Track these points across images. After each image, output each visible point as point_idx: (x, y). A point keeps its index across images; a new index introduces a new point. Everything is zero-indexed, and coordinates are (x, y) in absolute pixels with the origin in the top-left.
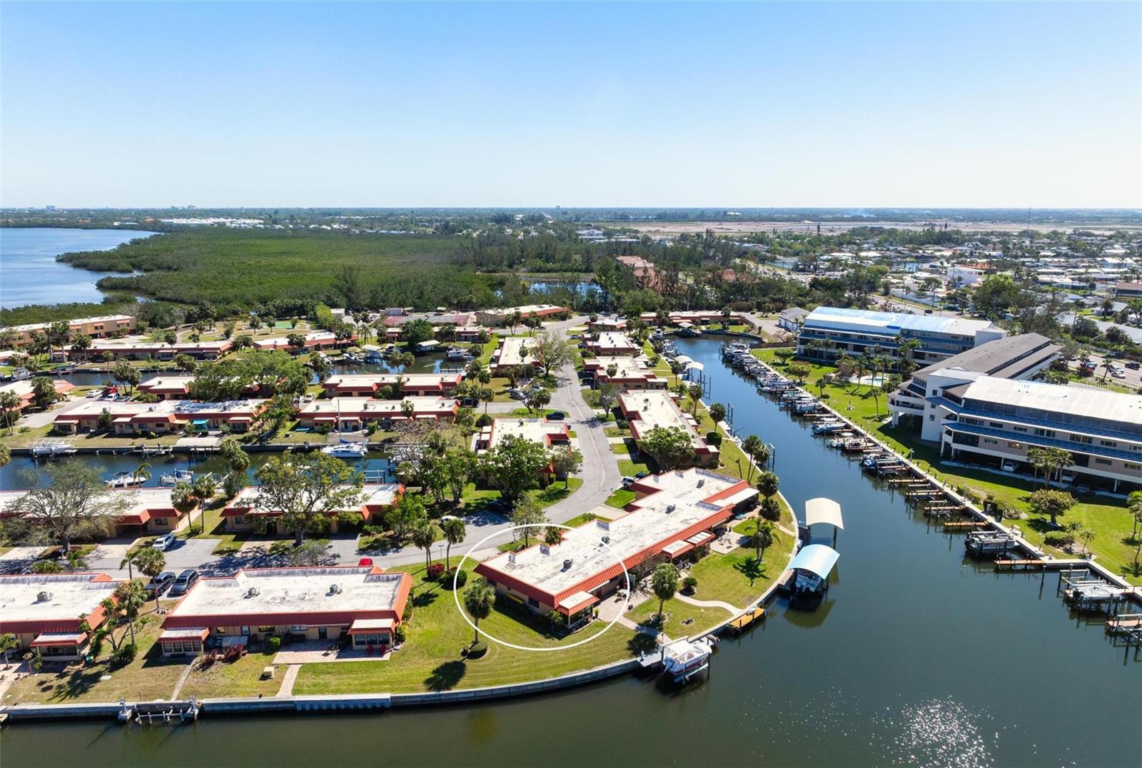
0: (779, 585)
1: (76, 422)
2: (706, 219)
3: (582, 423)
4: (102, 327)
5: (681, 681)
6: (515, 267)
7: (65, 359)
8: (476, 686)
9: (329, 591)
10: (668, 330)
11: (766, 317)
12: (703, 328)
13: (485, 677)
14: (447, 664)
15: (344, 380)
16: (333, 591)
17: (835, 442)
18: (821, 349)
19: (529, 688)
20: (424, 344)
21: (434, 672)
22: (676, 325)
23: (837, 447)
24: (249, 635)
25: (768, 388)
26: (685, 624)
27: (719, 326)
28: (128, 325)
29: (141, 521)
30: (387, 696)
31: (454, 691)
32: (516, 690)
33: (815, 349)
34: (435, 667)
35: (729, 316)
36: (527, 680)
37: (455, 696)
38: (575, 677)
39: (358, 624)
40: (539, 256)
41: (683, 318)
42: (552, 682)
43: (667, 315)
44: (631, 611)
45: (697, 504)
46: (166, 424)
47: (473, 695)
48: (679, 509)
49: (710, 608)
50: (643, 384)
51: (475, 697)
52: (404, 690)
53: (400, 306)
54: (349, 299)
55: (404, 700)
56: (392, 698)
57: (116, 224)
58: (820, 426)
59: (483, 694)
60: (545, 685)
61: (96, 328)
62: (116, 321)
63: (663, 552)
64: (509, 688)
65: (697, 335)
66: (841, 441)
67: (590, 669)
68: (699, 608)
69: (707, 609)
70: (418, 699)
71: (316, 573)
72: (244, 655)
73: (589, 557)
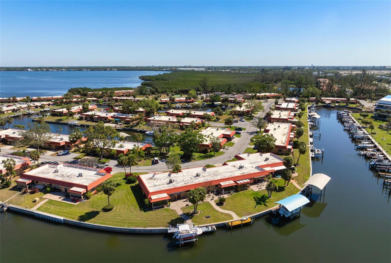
0: (271, 210)
1: (85, 116)
2: (375, 69)
3: (248, 133)
4: (125, 93)
5: (179, 244)
6: (277, 82)
7: (107, 101)
8: (95, 223)
9: (78, 175)
10: (320, 104)
11: (372, 102)
12: (337, 104)
13: (102, 220)
14: (94, 211)
15: (173, 111)
16: (80, 175)
17: (362, 153)
18: (384, 114)
19: (115, 229)
20: (215, 103)
21: (86, 213)
22: (324, 102)
23: (363, 155)
24: (44, 186)
25: (347, 128)
26: (205, 218)
27: (345, 104)
28: (132, 93)
29: (60, 145)
30: (62, 218)
31: (86, 223)
32: (109, 229)
33: (382, 114)
34: (87, 211)
35: (349, 100)
36: (116, 225)
37: (86, 225)
38: (136, 230)
39: (74, 189)
40: (289, 79)
41: (327, 100)
42: (126, 229)
43: (320, 98)
44: (188, 206)
45: (256, 167)
46: (107, 119)
47: (92, 226)
48: (245, 168)
49: (224, 213)
50: (286, 121)
51: (93, 227)
52: (70, 218)
53: (221, 92)
54: (204, 89)
55: (68, 221)
56: (64, 220)
57: (164, 69)
58: (360, 145)
59: (96, 227)
60: (122, 230)
61: (123, 93)
62: (129, 92)
63: (220, 184)
64: (107, 227)
65: (333, 107)
66: (365, 152)
67: (144, 228)
68: (218, 212)
69: (222, 213)
70: (73, 223)
71: (84, 169)
72: (38, 192)
73: (185, 180)
